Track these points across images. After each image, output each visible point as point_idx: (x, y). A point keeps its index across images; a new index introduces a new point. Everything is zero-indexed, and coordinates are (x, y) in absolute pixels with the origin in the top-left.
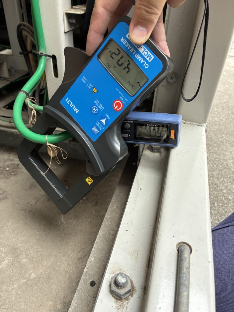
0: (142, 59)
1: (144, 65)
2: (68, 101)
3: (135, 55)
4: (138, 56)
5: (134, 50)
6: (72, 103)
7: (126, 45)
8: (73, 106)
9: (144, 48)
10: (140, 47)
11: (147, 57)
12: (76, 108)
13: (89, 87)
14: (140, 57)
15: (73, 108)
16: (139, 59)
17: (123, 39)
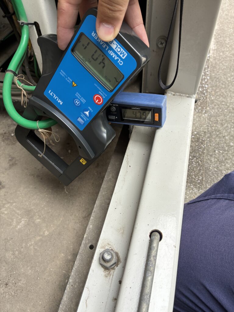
0: (116, 56)
1: (118, 62)
2: (51, 93)
3: (108, 51)
4: (111, 52)
5: (107, 46)
6: (55, 95)
7: (98, 40)
8: (57, 98)
9: (116, 44)
10: (112, 43)
11: (121, 54)
12: (60, 100)
13: (69, 81)
14: (114, 54)
15: (57, 100)
16: (113, 55)
17: (94, 33)
